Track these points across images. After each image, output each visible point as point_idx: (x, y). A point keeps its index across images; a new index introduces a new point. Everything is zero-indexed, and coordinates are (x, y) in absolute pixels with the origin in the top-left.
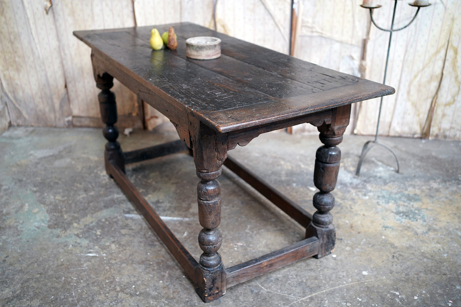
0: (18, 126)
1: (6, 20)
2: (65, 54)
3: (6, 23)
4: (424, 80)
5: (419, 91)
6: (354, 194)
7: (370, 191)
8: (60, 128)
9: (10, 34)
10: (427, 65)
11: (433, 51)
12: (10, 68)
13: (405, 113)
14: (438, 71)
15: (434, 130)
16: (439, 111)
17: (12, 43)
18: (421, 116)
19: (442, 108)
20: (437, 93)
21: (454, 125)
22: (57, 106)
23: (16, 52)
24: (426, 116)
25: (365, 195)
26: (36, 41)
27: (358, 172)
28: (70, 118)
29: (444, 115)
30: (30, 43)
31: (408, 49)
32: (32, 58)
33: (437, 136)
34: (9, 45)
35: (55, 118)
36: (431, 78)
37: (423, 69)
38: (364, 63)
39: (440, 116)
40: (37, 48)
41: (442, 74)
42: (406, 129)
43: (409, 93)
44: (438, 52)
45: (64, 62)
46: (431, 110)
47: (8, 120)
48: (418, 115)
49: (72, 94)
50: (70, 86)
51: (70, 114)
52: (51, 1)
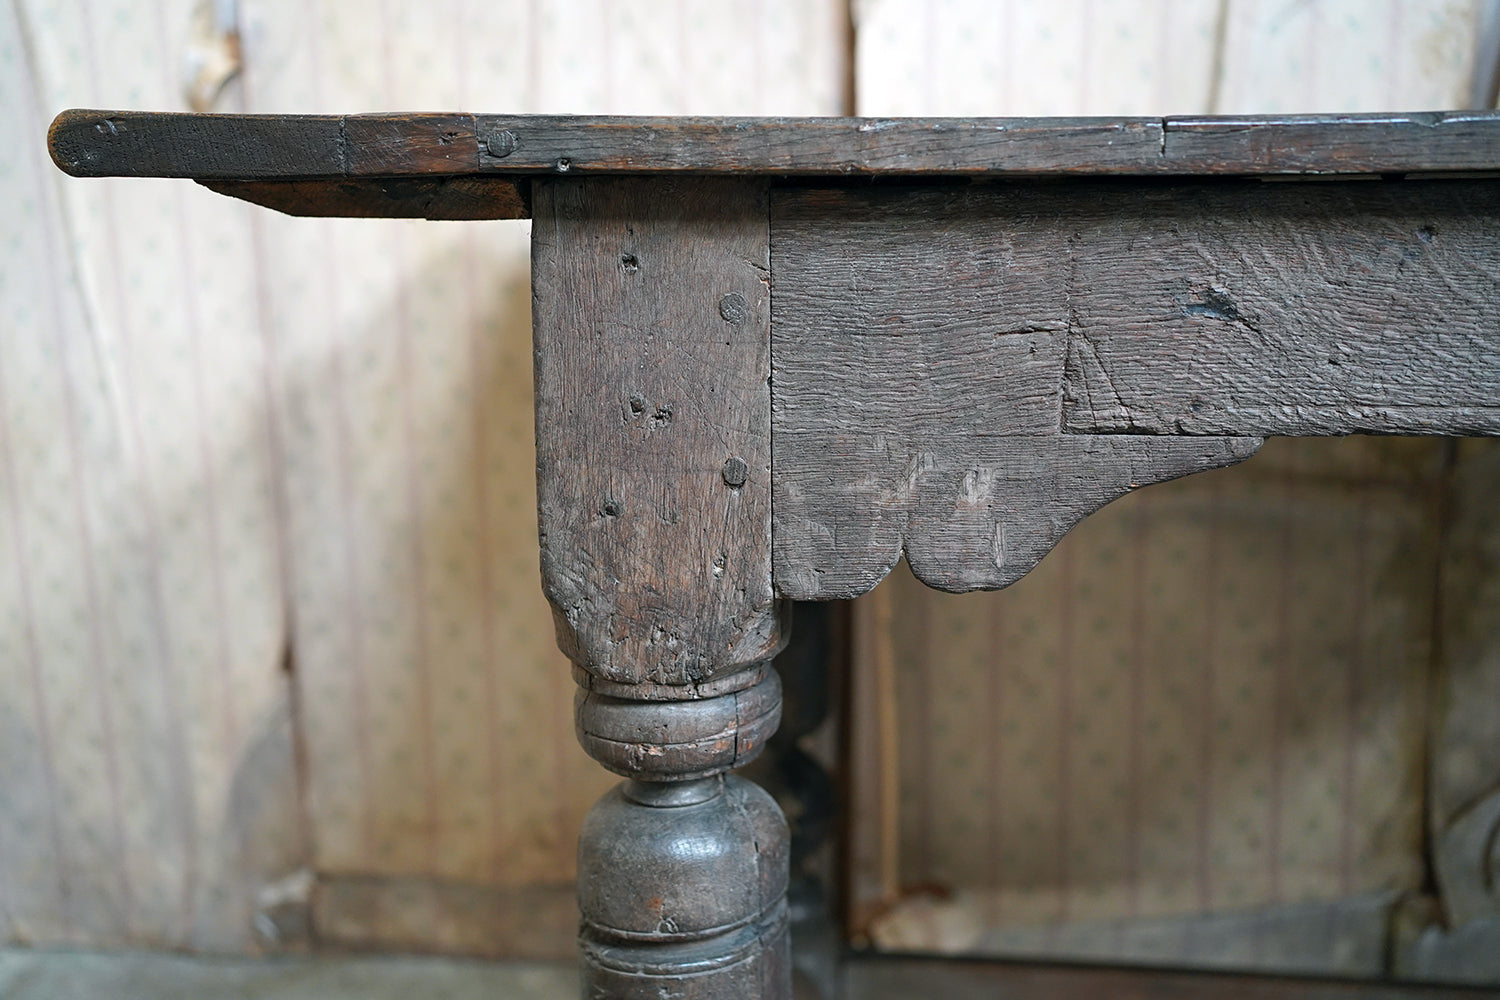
2: (306, 429)
8: (215, 956)
22: (211, 790)
26: (105, 332)
28: (297, 887)
32: (60, 458)
35: (191, 880)
40: (103, 387)
45: (294, 485)
49: (327, 717)
50: (315, 658)
51: (301, 856)
52: (234, 39)
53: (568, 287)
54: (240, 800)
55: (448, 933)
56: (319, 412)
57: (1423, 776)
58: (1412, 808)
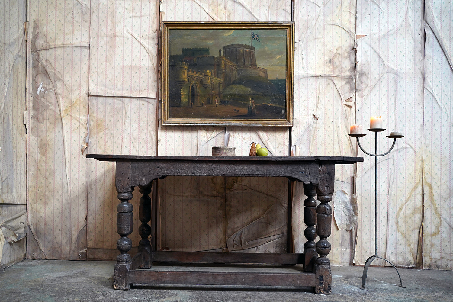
0: (33, 259)
1: (46, 159)
2: (91, 189)
3: (45, 162)
4: (409, 212)
5: (406, 222)
6: (364, 298)
7: (379, 297)
9: (46, 170)
10: (408, 198)
11: (411, 186)
12: (39, 201)
13: (396, 244)
14: (420, 204)
15: (426, 260)
16: (427, 241)
17: (46, 178)
18: (412, 246)
19: (430, 238)
20: (422, 224)
21: (443, 255)
22: (74, 237)
23: (48, 187)
24: (416, 246)
25: (374, 299)
26: (68, 176)
27: (363, 285)
28: (84, 250)
29: (432, 245)
30: (62, 179)
31: (391, 185)
32: (60, 192)
33: (430, 266)
34: (43, 181)
35: (70, 249)
36: (415, 210)
37: (406, 203)
38: (355, 196)
39: (429, 246)
40: (67, 183)
41: (423, 207)
42: (400, 259)
43: (397, 224)
44: (415, 188)
45: (89, 196)
46: (420, 240)
47: (25, 253)
48: (409, 245)
49: (90, 226)
50: (90, 218)
51: (86, 246)
52: (88, 143)
53: (118, 166)
54: (78, 238)
55: (104, 257)
56: (93, 187)
57: (225, 233)
58: (224, 237)
